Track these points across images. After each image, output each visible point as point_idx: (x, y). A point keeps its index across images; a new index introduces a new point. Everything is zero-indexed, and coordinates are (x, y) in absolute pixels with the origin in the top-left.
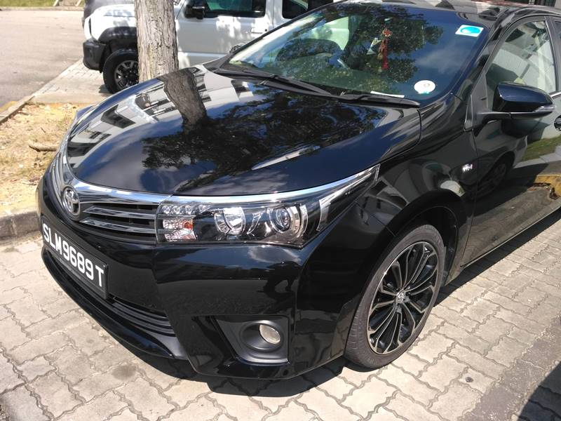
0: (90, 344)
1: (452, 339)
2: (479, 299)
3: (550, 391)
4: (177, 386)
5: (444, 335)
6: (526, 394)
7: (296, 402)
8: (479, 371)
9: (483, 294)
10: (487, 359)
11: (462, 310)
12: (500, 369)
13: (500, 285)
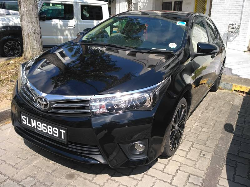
0: (48, 168)
1: (191, 141)
2: (194, 126)
3: (232, 154)
4: (96, 178)
5: (188, 140)
6: (224, 157)
7: (147, 175)
8: (206, 151)
9: (195, 124)
10: (206, 146)
11: (190, 131)
12: (212, 149)
13: (199, 119)
